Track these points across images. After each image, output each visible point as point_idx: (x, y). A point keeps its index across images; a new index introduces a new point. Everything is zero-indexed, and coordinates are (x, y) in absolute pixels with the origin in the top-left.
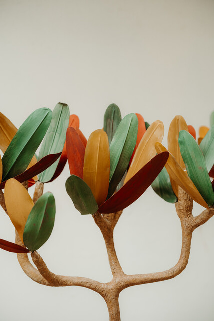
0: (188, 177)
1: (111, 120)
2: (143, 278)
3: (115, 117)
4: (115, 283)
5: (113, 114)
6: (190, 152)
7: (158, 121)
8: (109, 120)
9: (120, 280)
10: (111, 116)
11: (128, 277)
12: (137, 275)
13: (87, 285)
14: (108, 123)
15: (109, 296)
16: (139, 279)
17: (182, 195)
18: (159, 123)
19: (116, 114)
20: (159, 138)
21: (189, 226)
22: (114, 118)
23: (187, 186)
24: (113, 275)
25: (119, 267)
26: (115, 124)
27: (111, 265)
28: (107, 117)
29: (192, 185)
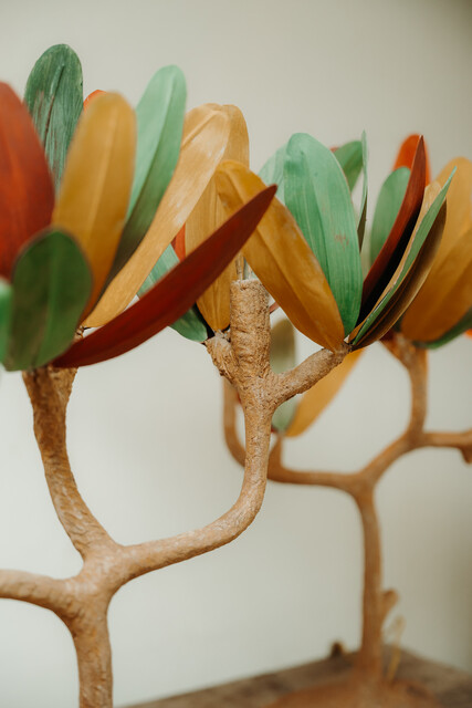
0: (315, 262)
1: (47, 95)
2: (170, 550)
3: (62, 85)
4: (103, 573)
5: (55, 79)
6: (318, 193)
7: (210, 105)
8: (41, 96)
9: (107, 563)
10: (48, 81)
11: (134, 552)
12: (153, 544)
13: (23, 592)
14: (37, 104)
15: (88, 614)
16: (161, 552)
17: (250, 318)
18: (214, 113)
19: (66, 78)
20: (210, 154)
21: (270, 397)
22: (57, 89)
23: (302, 286)
24: (82, 548)
25: (98, 526)
26: (59, 108)
27: (69, 522)
28: (38, 83)
29: (317, 285)
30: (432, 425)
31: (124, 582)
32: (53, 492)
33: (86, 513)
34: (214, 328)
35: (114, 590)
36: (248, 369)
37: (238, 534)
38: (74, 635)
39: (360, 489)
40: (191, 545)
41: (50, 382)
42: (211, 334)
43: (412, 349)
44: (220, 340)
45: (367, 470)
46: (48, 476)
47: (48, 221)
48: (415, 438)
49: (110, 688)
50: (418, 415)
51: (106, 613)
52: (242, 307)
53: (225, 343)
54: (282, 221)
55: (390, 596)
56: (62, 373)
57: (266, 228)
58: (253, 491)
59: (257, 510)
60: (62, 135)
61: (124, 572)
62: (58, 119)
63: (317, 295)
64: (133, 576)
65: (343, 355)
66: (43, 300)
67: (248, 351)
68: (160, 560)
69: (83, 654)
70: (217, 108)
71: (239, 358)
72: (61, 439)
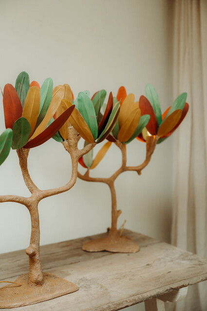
1: (21, 83)
2: (53, 192)
4: (36, 196)
5: (23, 80)
6: (86, 106)
7: (60, 85)
8: (19, 83)
9: (37, 194)
10: (21, 80)
13: (17, 200)
14: (18, 86)
15: (33, 205)
16: (50, 192)
17: (72, 136)
19: (25, 79)
20: (60, 97)
22: (23, 82)
23: (83, 128)
24: (31, 191)
25: (35, 186)
26: (24, 86)
27: (28, 185)
28: (18, 81)
29: (86, 128)
30: (128, 165)
31: (41, 199)
32: (24, 178)
33: (32, 183)
34: (64, 139)
35: (39, 200)
36: (72, 149)
37: (70, 188)
38: (30, 211)
39: (110, 182)
40: (58, 191)
41: (23, 152)
42: (64, 140)
43: (121, 144)
44: (66, 142)
45: (112, 177)
46: (23, 174)
47: (21, 115)
48: (124, 168)
49: (39, 223)
50: (124, 162)
51: (37, 205)
52: (70, 133)
53: (67, 143)
54: (77, 113)
55: (119, 212)
56: (26, 150)
57: (73, 114)
58: (74, 178)
59: (75, 183)
60: (25, 93)
61: (41, 196)
62: (24, 89)
63: (87, 130)
64: (44, 198)
65: (95, 145)
66: (20, 133)
67: (72, 144)
68: (50, 194)
69: (32, 215)
70: (62, 86)
71: (70, 146)
72: (26, 166)
